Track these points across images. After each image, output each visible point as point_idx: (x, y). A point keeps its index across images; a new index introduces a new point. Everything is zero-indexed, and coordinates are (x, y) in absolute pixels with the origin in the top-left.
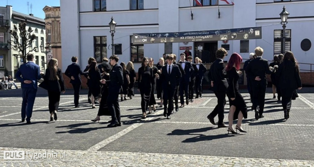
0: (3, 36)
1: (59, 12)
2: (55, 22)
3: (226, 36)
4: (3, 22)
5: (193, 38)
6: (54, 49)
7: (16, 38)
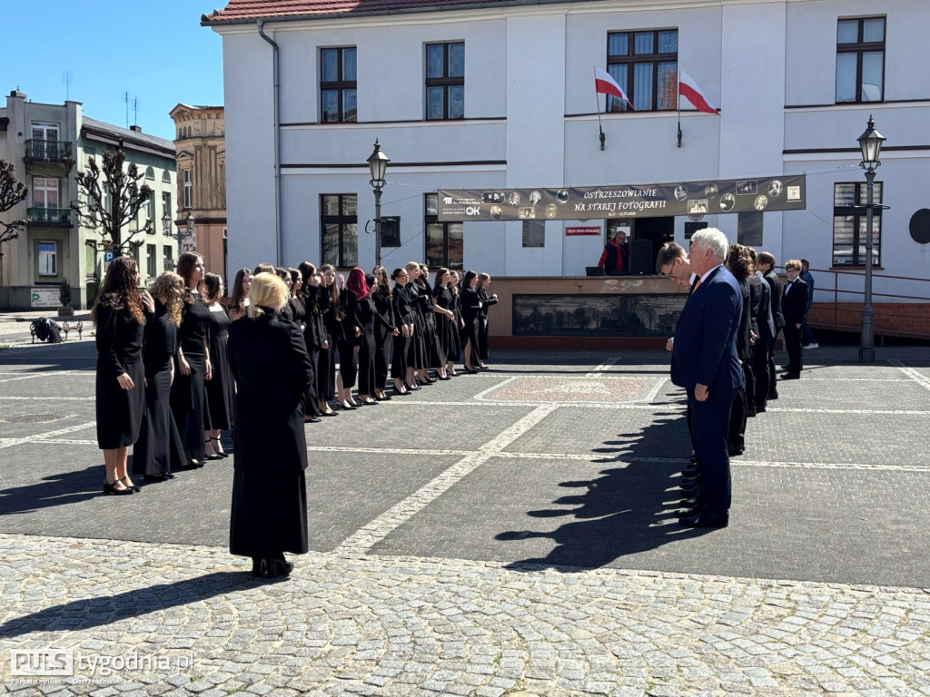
0: (56, 189)
1: (217, 121)
2: (204, 149)
3: (706, 202)
4: (56, 147)
5: (612, 207)
6: (202, 227)
7: (94, 195)
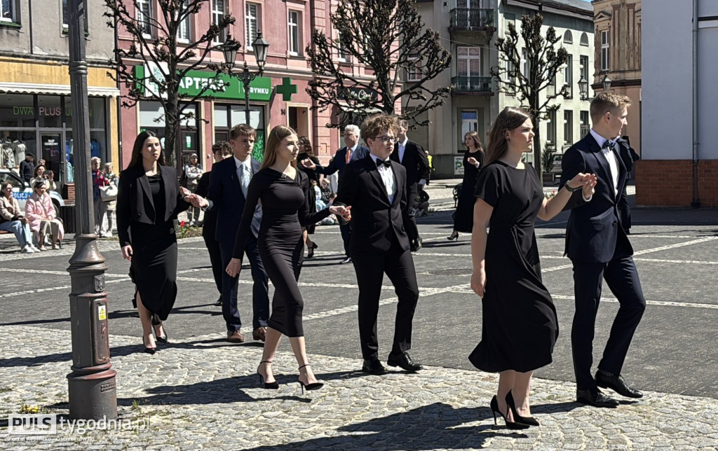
0: (478, 57)
2: (622, 8)
4: (479, 15)
6: (618, 89)
7: (513, 61)
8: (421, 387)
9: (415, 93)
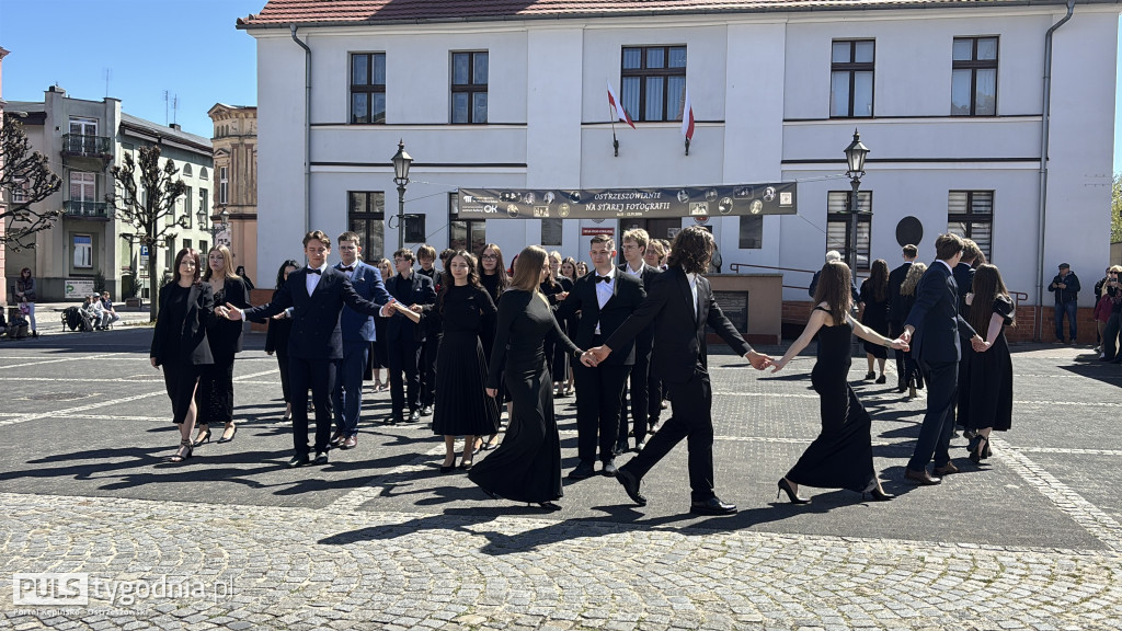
0: (94, 183)
1: (254, 121)
2: (240, 148)
3: (706, 204)
4: (94, 142)
5: (620, 208)
6: (236, 223)
7: (130, 189)
8: (8, 515)
9: (19, 215)
